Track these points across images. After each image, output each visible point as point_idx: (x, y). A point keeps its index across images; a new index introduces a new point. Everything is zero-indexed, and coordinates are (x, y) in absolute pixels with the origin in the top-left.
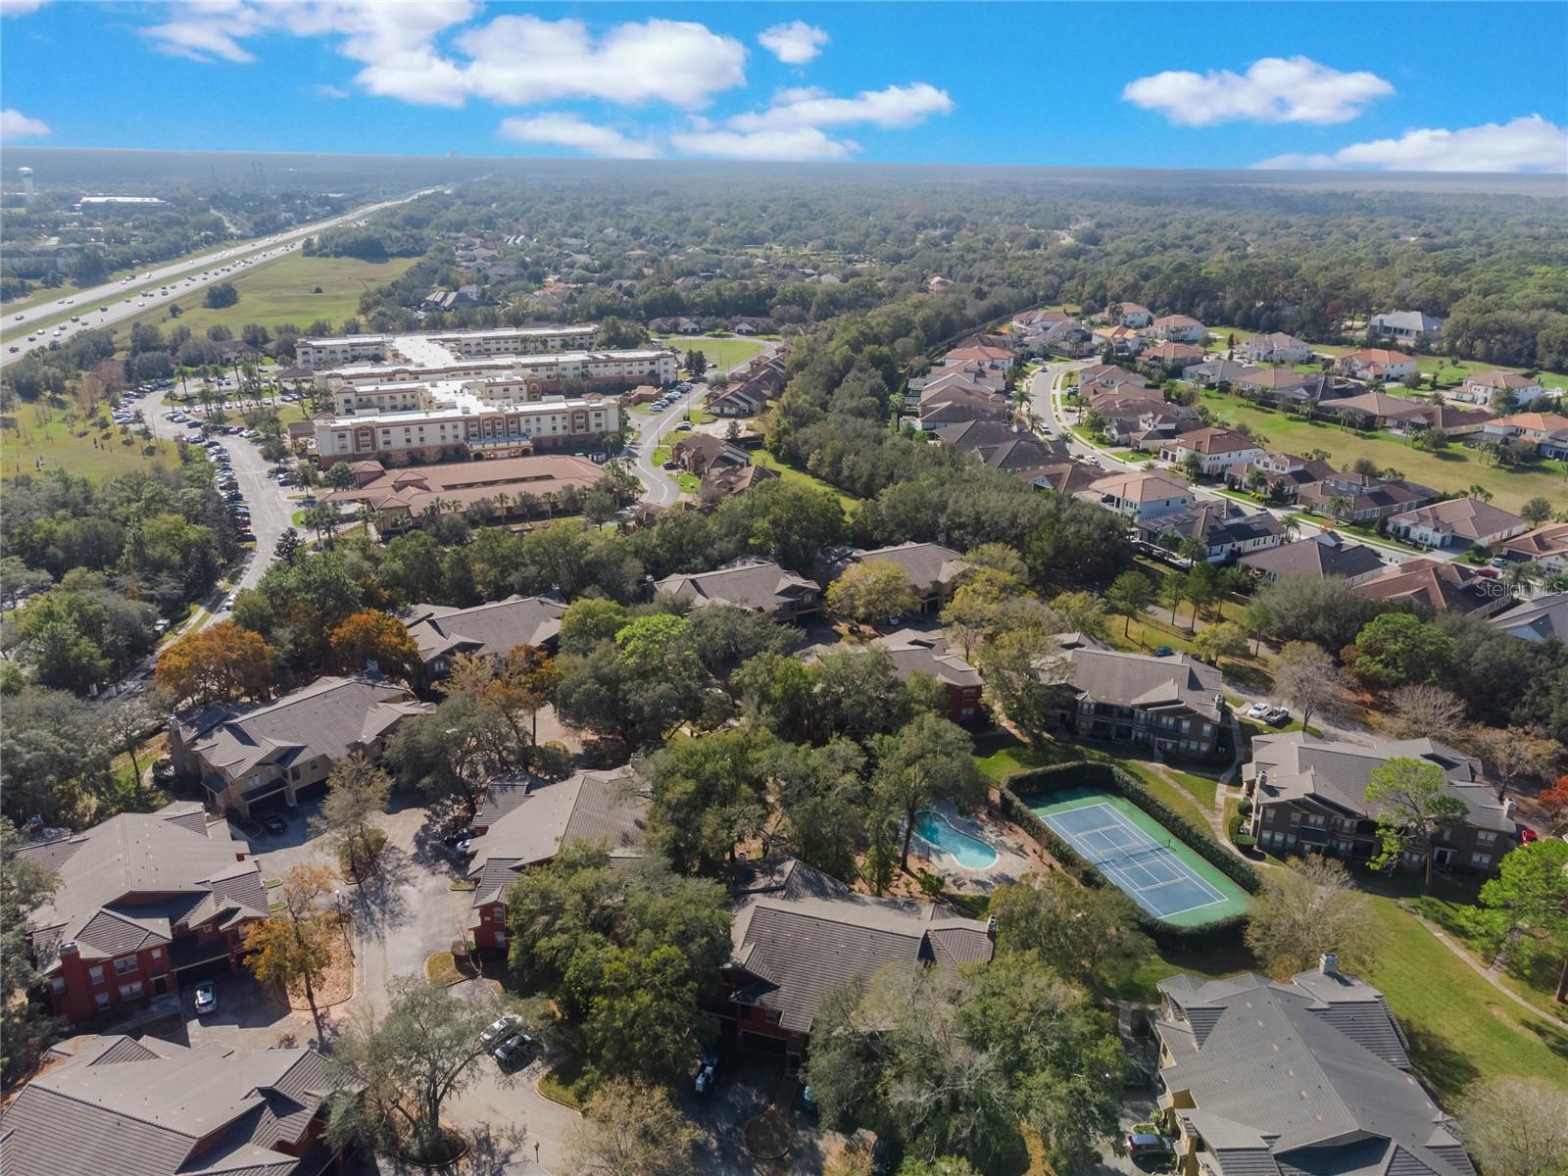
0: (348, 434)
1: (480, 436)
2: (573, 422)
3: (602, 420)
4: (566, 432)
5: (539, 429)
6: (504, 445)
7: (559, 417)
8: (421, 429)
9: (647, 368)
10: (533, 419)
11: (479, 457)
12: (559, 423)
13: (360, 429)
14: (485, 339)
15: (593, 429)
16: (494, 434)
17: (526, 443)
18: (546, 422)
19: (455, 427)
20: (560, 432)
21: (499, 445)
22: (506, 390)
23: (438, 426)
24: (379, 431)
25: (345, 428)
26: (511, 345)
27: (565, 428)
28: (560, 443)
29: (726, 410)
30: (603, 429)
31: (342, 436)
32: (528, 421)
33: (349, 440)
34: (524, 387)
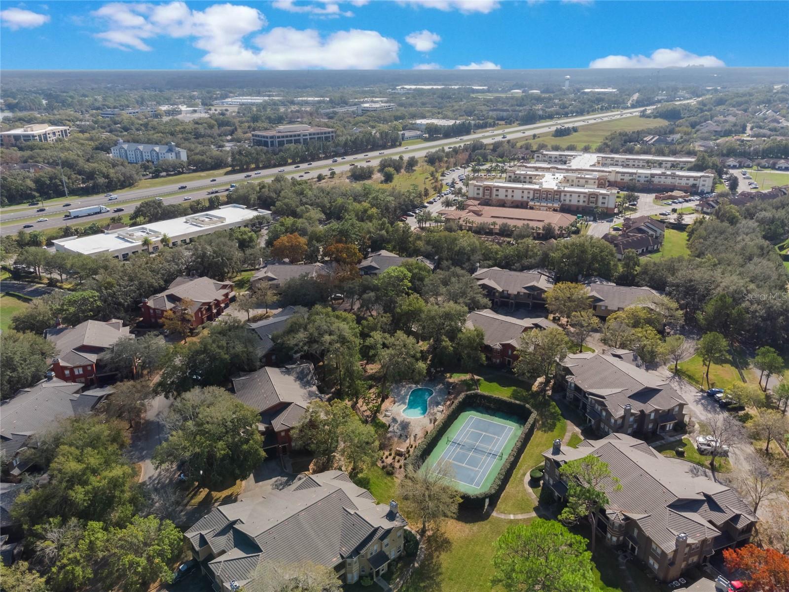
0: (481, 188)
1: (540, 199)
2: (589, 199)
3: (606, 201)
4: (585, 204)
5: (570, 201)
6: (545, 204)
7: (582, 196)
8: (512, 191)
9: (691, 182)
10: (568, 195)
11: (532, 208)
12: (582, 199)
13: (486, 187)
15: (600, 204)
16: (546, 199)
17: (556, 205)
18: (575, 197)
19: (529, 193)
20: (581, 203)
21: (542, 204)
22: (586, 182)
23: (523, 191)
24: (494, 190)
25: (480, 186)
26: (641, 164)
27: (584, 202)
28: (580, 209)
29: (705, 209)
30: (606, 205)
31: (478, 189)
32: (565, 195)
33: (481, 192)
34: (597, 181)
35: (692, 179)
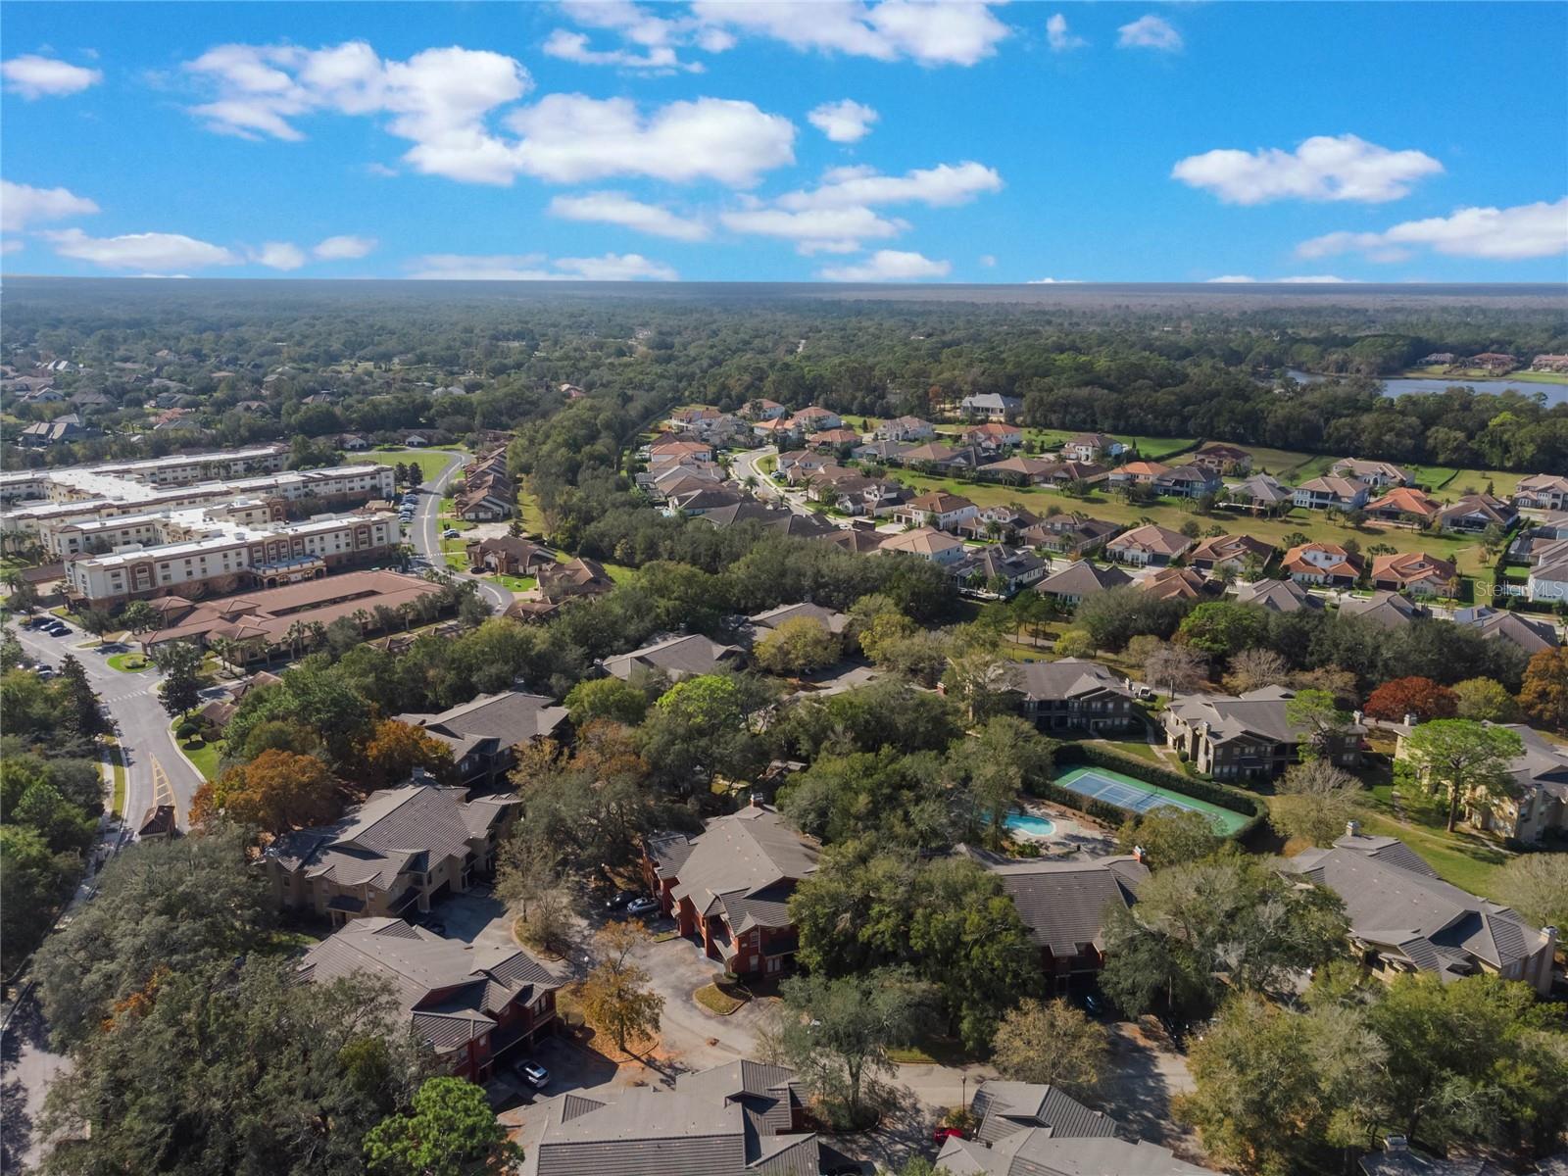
0: (123, 572)
1: (267, 561)
2: (357, 538)
3: (384, 534)
4: (350, 549)
5: (325, 549)
6: (298, 567)
7: (342, 534)
8: (203, 560)
9: (368, 483)
10: (317, 539)
11: (273, 583)
12: (343, 540)
13: (138, 565)
14: (160, 468)
15: (376, 543)
16: (279, 558)
17: (319, 563)
18: (329, 538)
19: (238, 554)
20: (343, 549)
21: (292, 568)
22: (249, 515)
23: (221, 554)
24: (158, 566)
25: (119, 566)
26: (198, 472)
27: (348, 545)
28: (344, 561)
29: (482, 515)
30: (385, 542)
31: (116, 575)
32: (311, 541)
33: (123, 579)
34: (268, 510)
35: (367, 478)
